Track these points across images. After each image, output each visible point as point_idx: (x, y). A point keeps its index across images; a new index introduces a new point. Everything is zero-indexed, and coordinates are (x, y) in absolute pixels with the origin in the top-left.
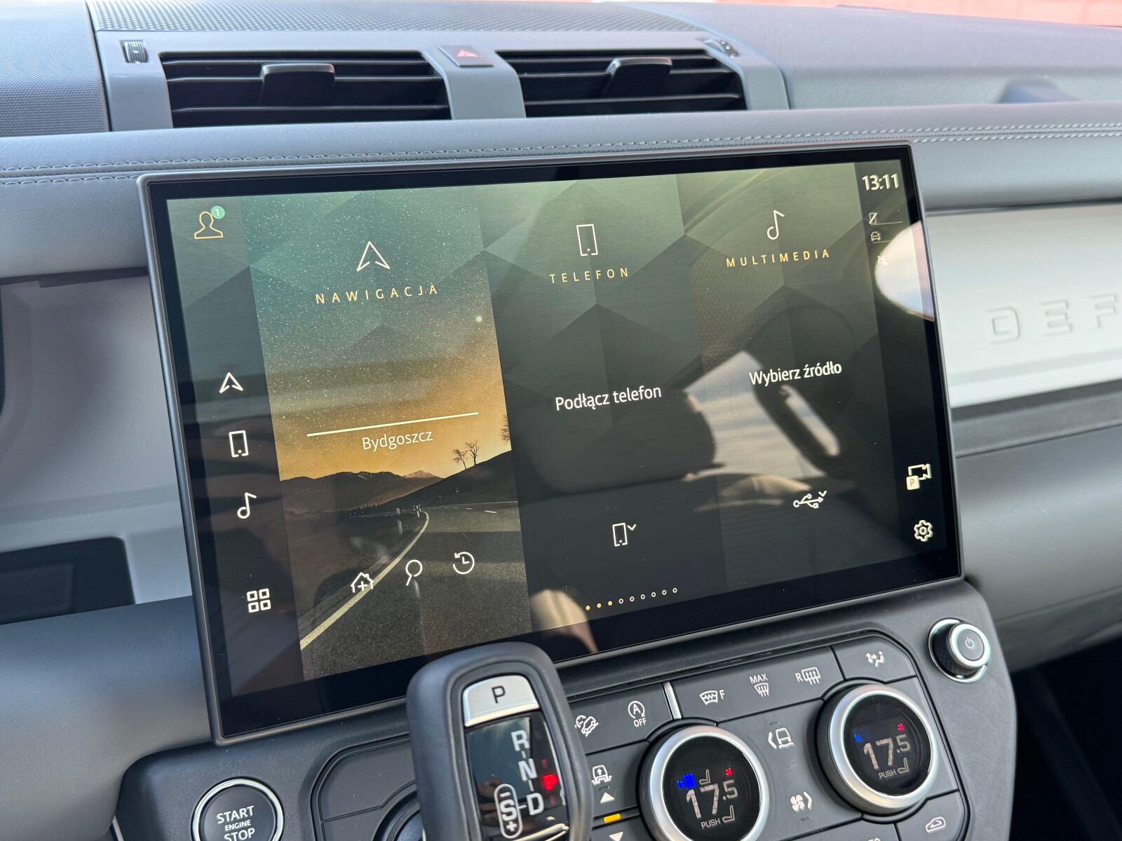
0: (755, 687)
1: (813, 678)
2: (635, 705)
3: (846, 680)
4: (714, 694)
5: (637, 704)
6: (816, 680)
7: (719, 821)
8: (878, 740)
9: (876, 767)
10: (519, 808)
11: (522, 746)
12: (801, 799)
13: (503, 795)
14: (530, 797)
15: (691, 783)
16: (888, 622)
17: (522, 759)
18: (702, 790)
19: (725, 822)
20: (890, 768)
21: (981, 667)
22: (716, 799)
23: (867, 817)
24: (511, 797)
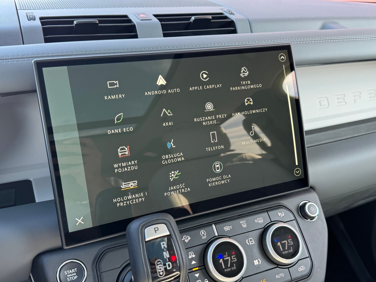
0: (242, 225)
1: (261, 221)
2: (202, 232)
3: (271, 222)
4: (229, 227)
5: (203, 231)
6: (262, 222)
7: (230, 269)
8: (282, 241)
9: (282, 250)
10: (164, 267)
11: (164, 247)
12: (257, 261)
13: (158, 263)
14: (167, 264)
15: (221, 257)
16: (285, 202)
17: (164, 251)
18: (225, 259)
19: (232, 269)
20: (286, 250)
21: (316, 216)
22: (229, 262)
23: (279, 266)
24: (161, 264)
